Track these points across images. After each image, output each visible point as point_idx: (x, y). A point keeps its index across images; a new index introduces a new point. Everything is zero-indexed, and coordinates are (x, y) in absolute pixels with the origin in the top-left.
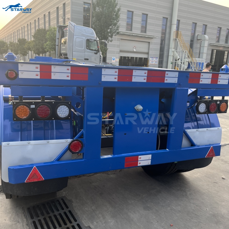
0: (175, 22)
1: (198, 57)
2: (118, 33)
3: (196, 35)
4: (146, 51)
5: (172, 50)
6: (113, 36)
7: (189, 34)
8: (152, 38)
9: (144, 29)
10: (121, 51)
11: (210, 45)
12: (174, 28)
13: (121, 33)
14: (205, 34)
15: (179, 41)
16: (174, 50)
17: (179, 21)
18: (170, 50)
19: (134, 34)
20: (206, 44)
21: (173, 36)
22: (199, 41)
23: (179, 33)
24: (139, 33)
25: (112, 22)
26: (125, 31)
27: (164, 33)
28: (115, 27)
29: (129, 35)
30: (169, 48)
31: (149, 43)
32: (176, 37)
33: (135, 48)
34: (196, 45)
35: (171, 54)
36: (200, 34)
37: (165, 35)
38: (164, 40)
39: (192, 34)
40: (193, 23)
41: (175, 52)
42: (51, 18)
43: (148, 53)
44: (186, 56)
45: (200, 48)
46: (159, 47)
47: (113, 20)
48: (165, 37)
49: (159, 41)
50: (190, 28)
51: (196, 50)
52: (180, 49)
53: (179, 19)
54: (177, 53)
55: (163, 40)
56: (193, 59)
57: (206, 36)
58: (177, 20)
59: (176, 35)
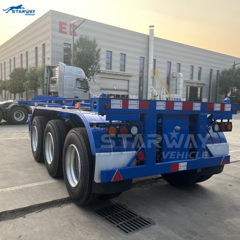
0: (151, 61)
1: (175, 93)
2: (99, 72)
3: (172, 72)
4: (126, 88)
5: (150, 87)
6: (95, 75)
7: (165, 71)
8: (131, 76)
9: (123, 68)
10: (102, 89)
11: (185, 82)
12: (151, 66)
13: (101, 72)
14: (179, 72)
15: (157, 78)
16: (152, 87)
17: (155, 60)
18: (149, 87)
19: (114, 72)
20: (182, 81)
21: (150, 74)
22: (175, 78)
23: (156, 71)
24: (119, 72)
25: (93, 61)
26: (104, 70)
27: (142, 72)
28: (96, 66)
29: (109, 74)
30: (147, 85)
31: (129, 80)
32: (153, 74)
33: (115, 86)
34: (172, 82)
35: (150, 90)
36: (175, 72)
37: (143, 73)
38: (143, 78)
39: (168, 72)
40: (168, 62)
41: (153, 89)
42: (29, 57)
43: (128, 91)
44: (165, 93)
45: (176, 85)
46: (137, 84)
47: (94, 59)
48: (143, 75)
49: (137, 79)
50: (166, 66)
51: (172, 87)
52: (158, 86)
53: (155, 58)
54: (156, 90)
55: (141, 78)
56: (170, 95)
57: (181, 74)
58: (153, 59)
59: (153, 73)
